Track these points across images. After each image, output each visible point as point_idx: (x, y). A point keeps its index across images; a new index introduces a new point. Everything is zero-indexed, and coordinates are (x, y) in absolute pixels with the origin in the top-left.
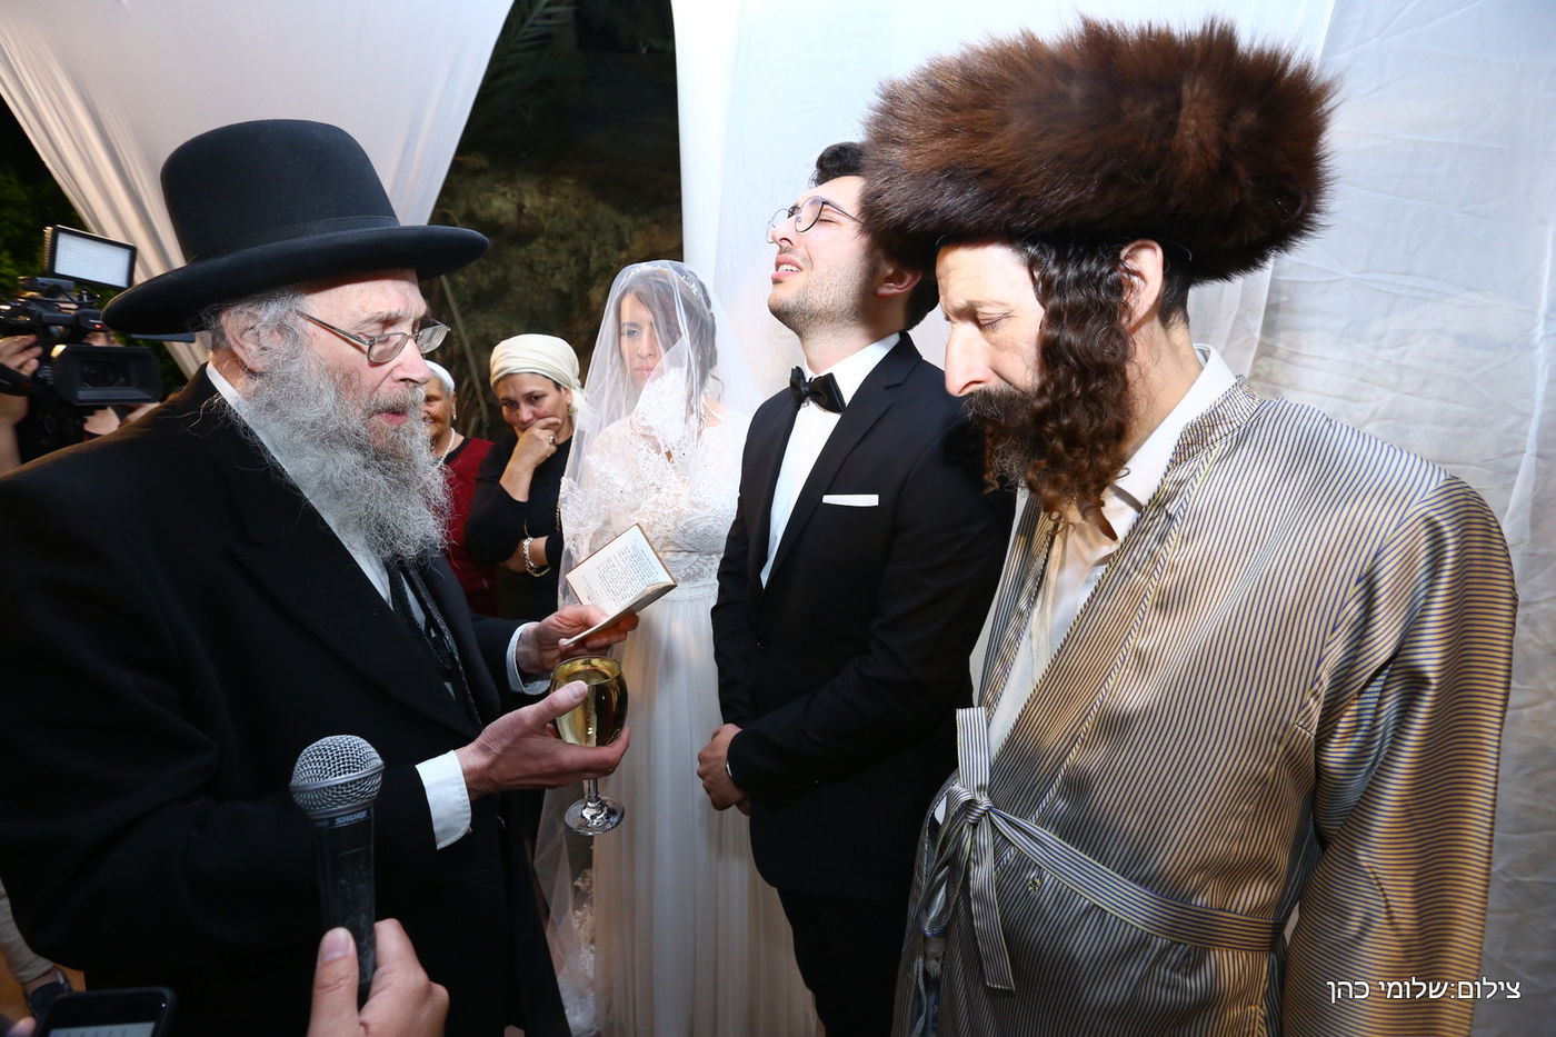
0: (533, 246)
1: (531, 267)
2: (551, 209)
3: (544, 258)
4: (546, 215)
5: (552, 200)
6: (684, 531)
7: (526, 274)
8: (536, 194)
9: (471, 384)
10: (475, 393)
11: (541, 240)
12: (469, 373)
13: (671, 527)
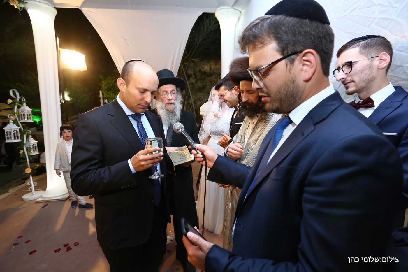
0: (212, 77)
1: (211, 82)
2: (217, 68)
3: (215, 80)
4: (216, 70)
5: (218, 66)
6: (218, 131)
7: (210, 83)
8: (214, 65)
9: (193, 108)
10: (193, 110)
11: (214, 75)
12: (192, 106)
13: (217, 130)
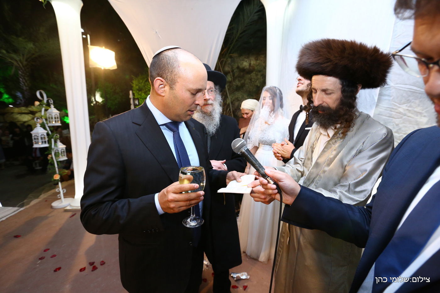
0: (252, 74)
1: (251, 79)
2: (258, 64)
3: (255, 77)
4: (256, 66)
5: (258, 61)
6: (269, 140)
7: (249, 81)
8: (254, 60)
9: (230, 110)
10: (231, 112)
11: (254, 72)
12: (230, 107)
13: (267, 138)
